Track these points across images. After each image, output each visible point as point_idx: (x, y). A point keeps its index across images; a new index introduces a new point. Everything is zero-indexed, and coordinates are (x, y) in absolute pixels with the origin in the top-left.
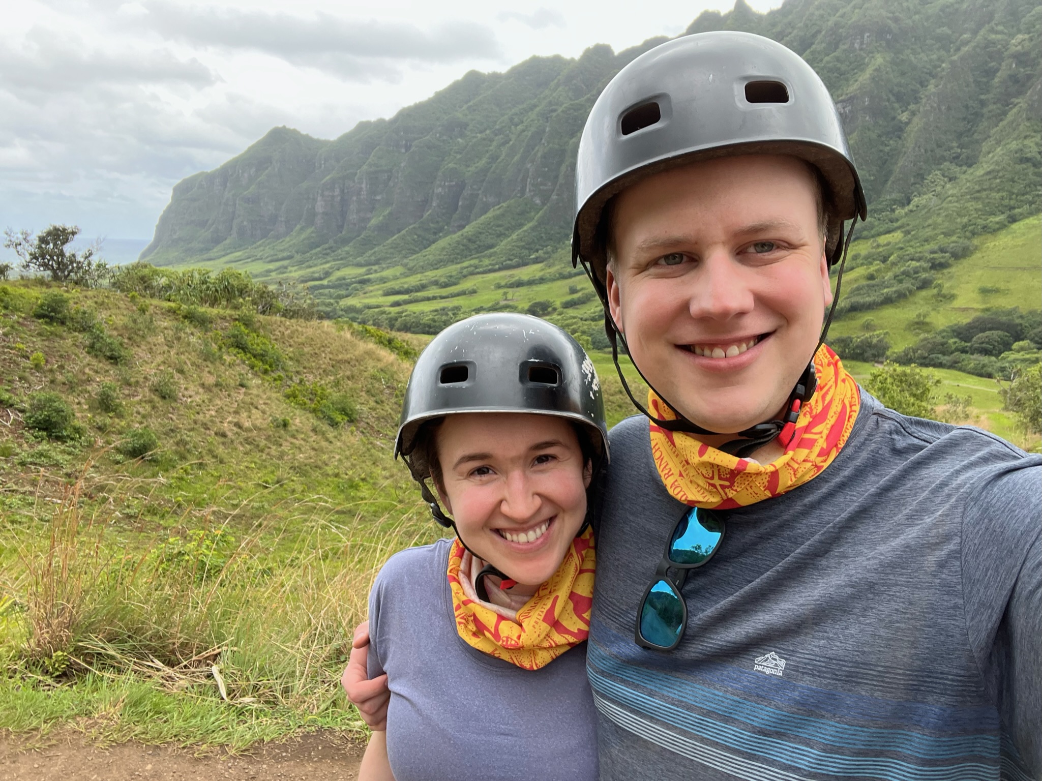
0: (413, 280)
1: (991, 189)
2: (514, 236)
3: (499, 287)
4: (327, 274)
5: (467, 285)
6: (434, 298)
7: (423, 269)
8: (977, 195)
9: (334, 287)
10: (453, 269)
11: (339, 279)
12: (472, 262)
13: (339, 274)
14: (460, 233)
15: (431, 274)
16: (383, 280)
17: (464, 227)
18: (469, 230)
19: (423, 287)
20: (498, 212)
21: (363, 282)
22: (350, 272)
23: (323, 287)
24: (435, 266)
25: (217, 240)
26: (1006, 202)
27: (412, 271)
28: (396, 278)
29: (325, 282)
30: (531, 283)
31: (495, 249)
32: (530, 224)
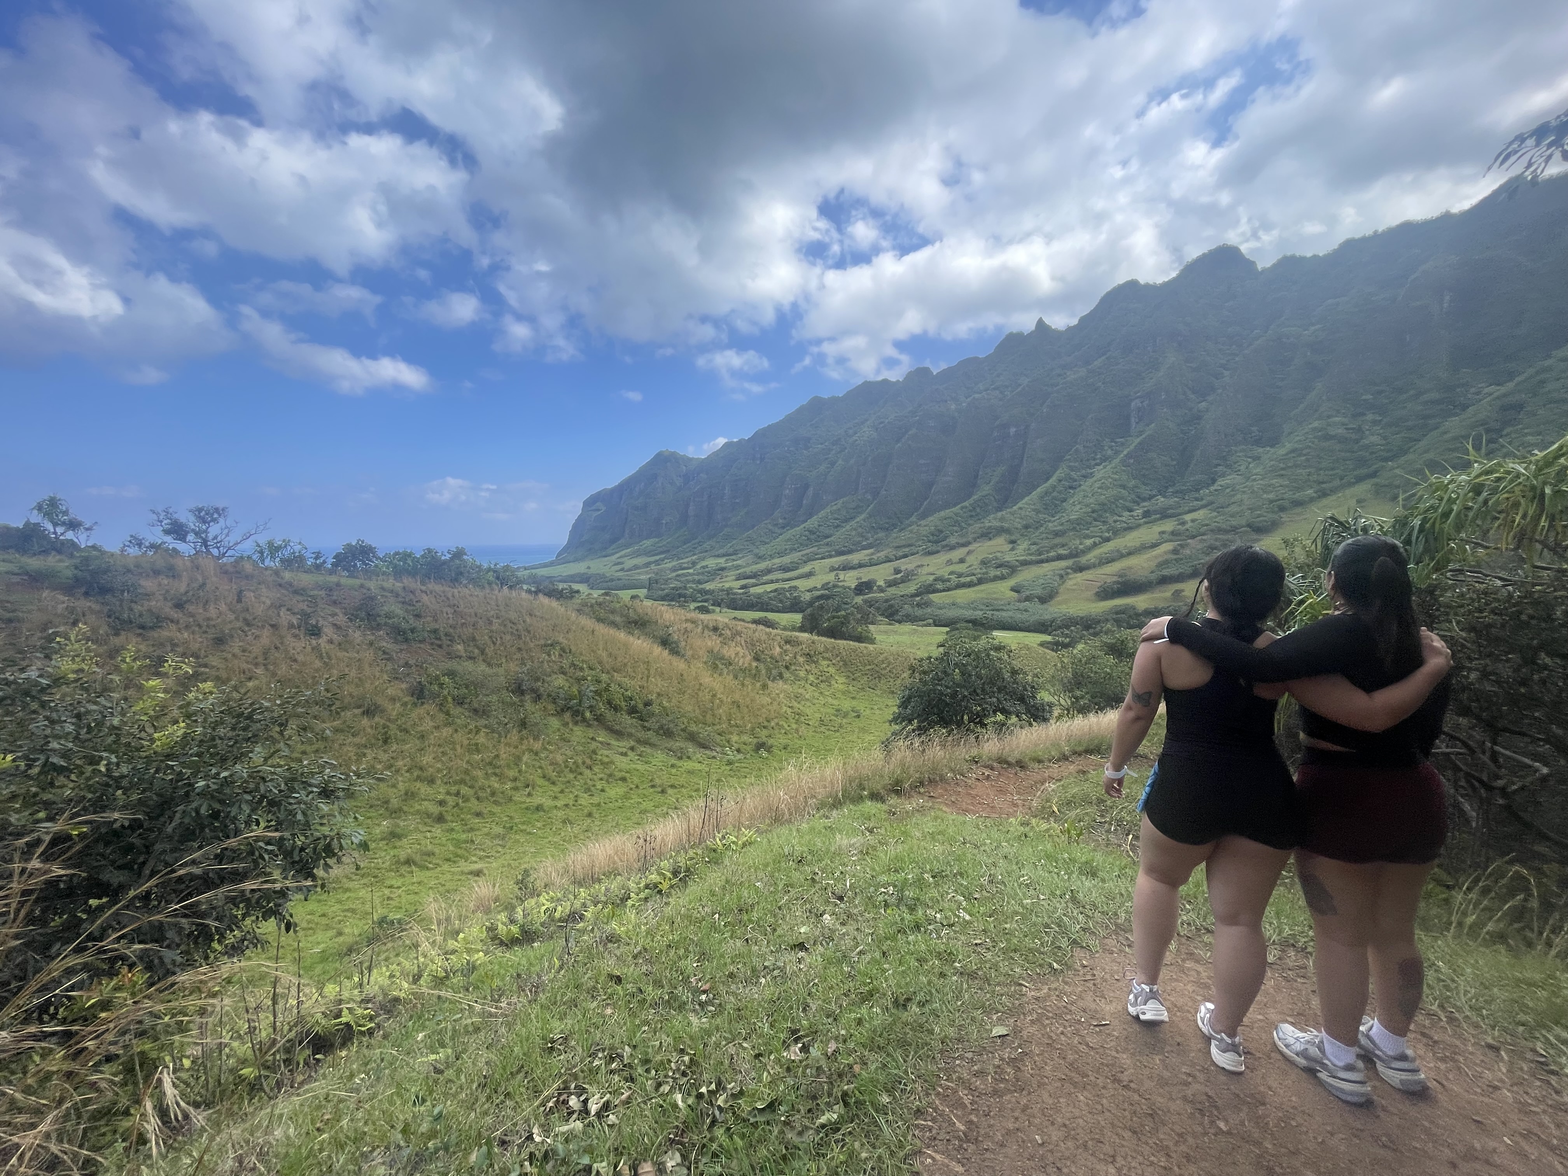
0: (763, 565)
1: (1296, 466)
2: (848, 527)
3: (833, 569)
4: (694, 564)
5: (806, 569)
6: (777, 581)
7: (770, 557)
8: (1282, 472)
9: (698, 574)
10: (795, 556)
11: (703, 567)
12: (812, 550)
13: (704, 563)
14: (802, 527)
15: (777, 561)
16: (738, 567)
17: (806, 521)
18: (810, 523)
19: (769, 571)
20: (835, 508)
21: (722, 569)
22: (712, 563)
23: (690, 574)
24: (781, 554)
25: (613, 541)
26: (1315, 477)
27: (761, 558)
28: (748, 565)
29: (691, 571)
30: (861, 566)
31: (832, 538)
32: (863, 516)
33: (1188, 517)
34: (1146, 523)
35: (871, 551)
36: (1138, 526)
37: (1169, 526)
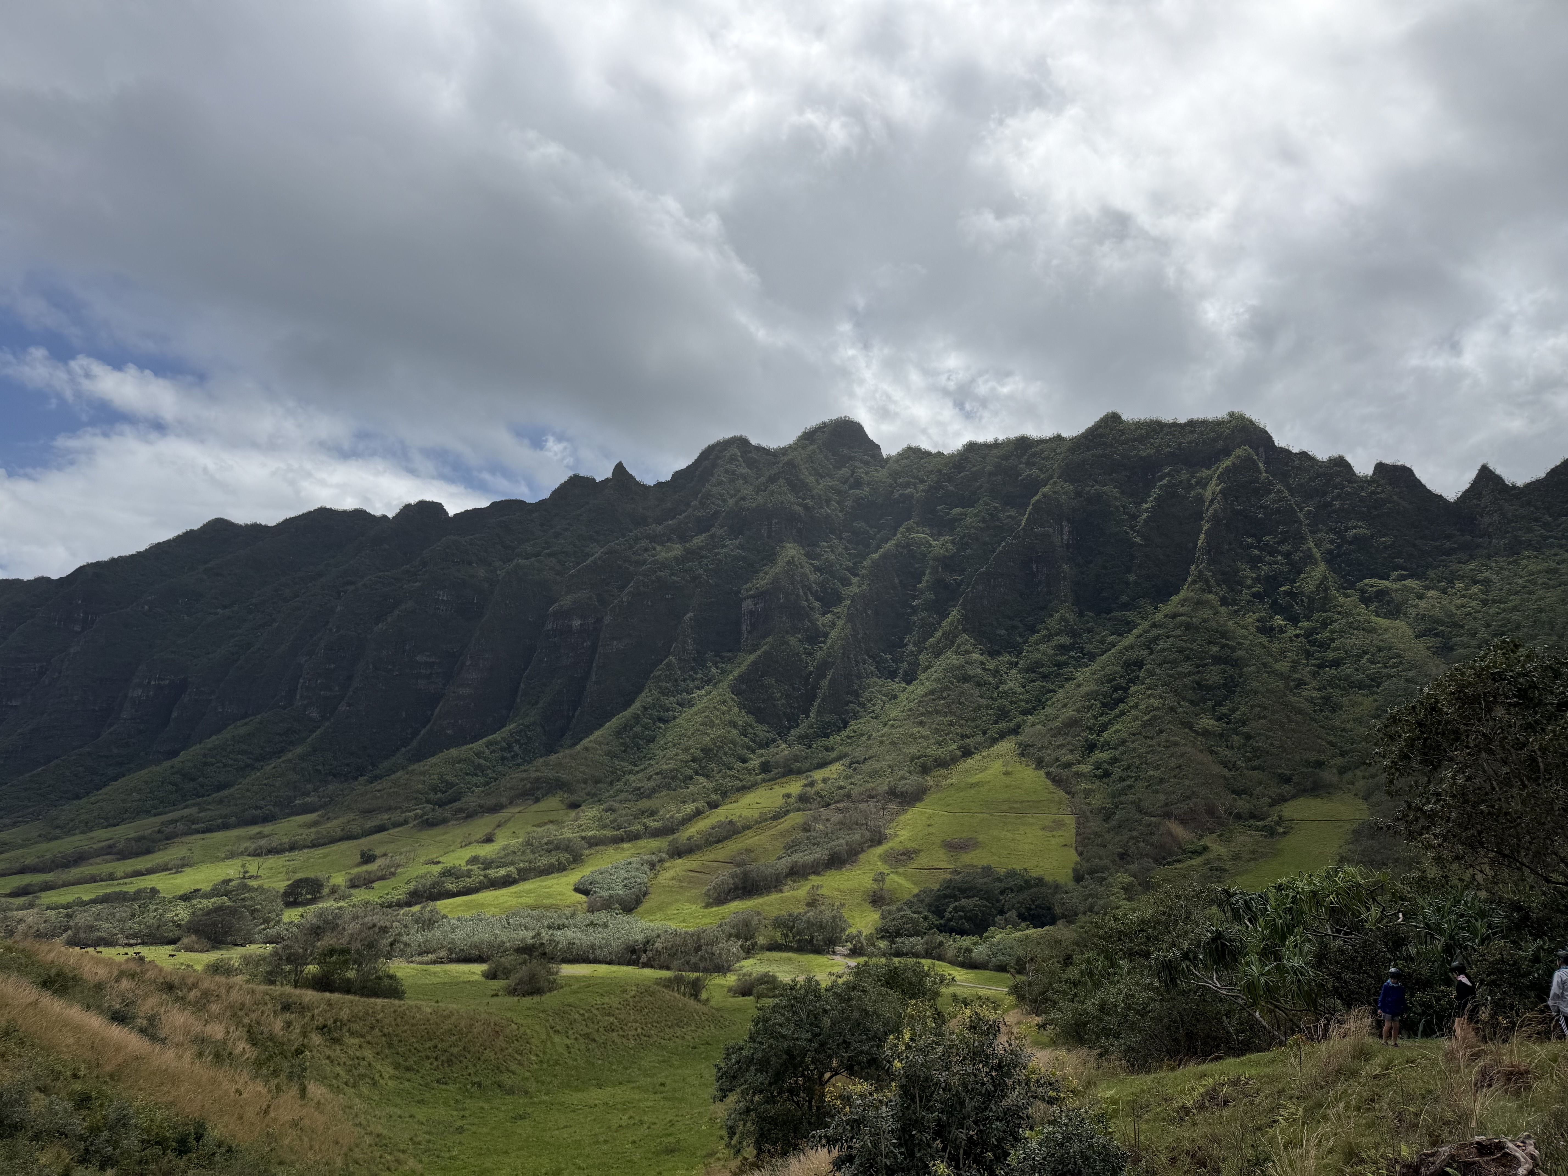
0: (63, 846)
1: (937, 712)
2: (268, 768)
3: (233, 854)
5: (172, 852)
7: (88, 827)
8: (922, 719)
10: (148, 825)
12: (186, 812)
14: (166, 764)
15: (102, 836)
17: (175, 753)
18: (186, 758)
19: (79, 859)
20: (244, 730)
24: (114, 819)
26: (957, 729)
27: (63, 830)
28: (26, 843)
30: (293, 847)
31: (232, 790)
32: (300, 750)
33: (818, 775)
34: (764, 781)
35: (313, 817)
36: (754, 786)
37: (795, 787)
